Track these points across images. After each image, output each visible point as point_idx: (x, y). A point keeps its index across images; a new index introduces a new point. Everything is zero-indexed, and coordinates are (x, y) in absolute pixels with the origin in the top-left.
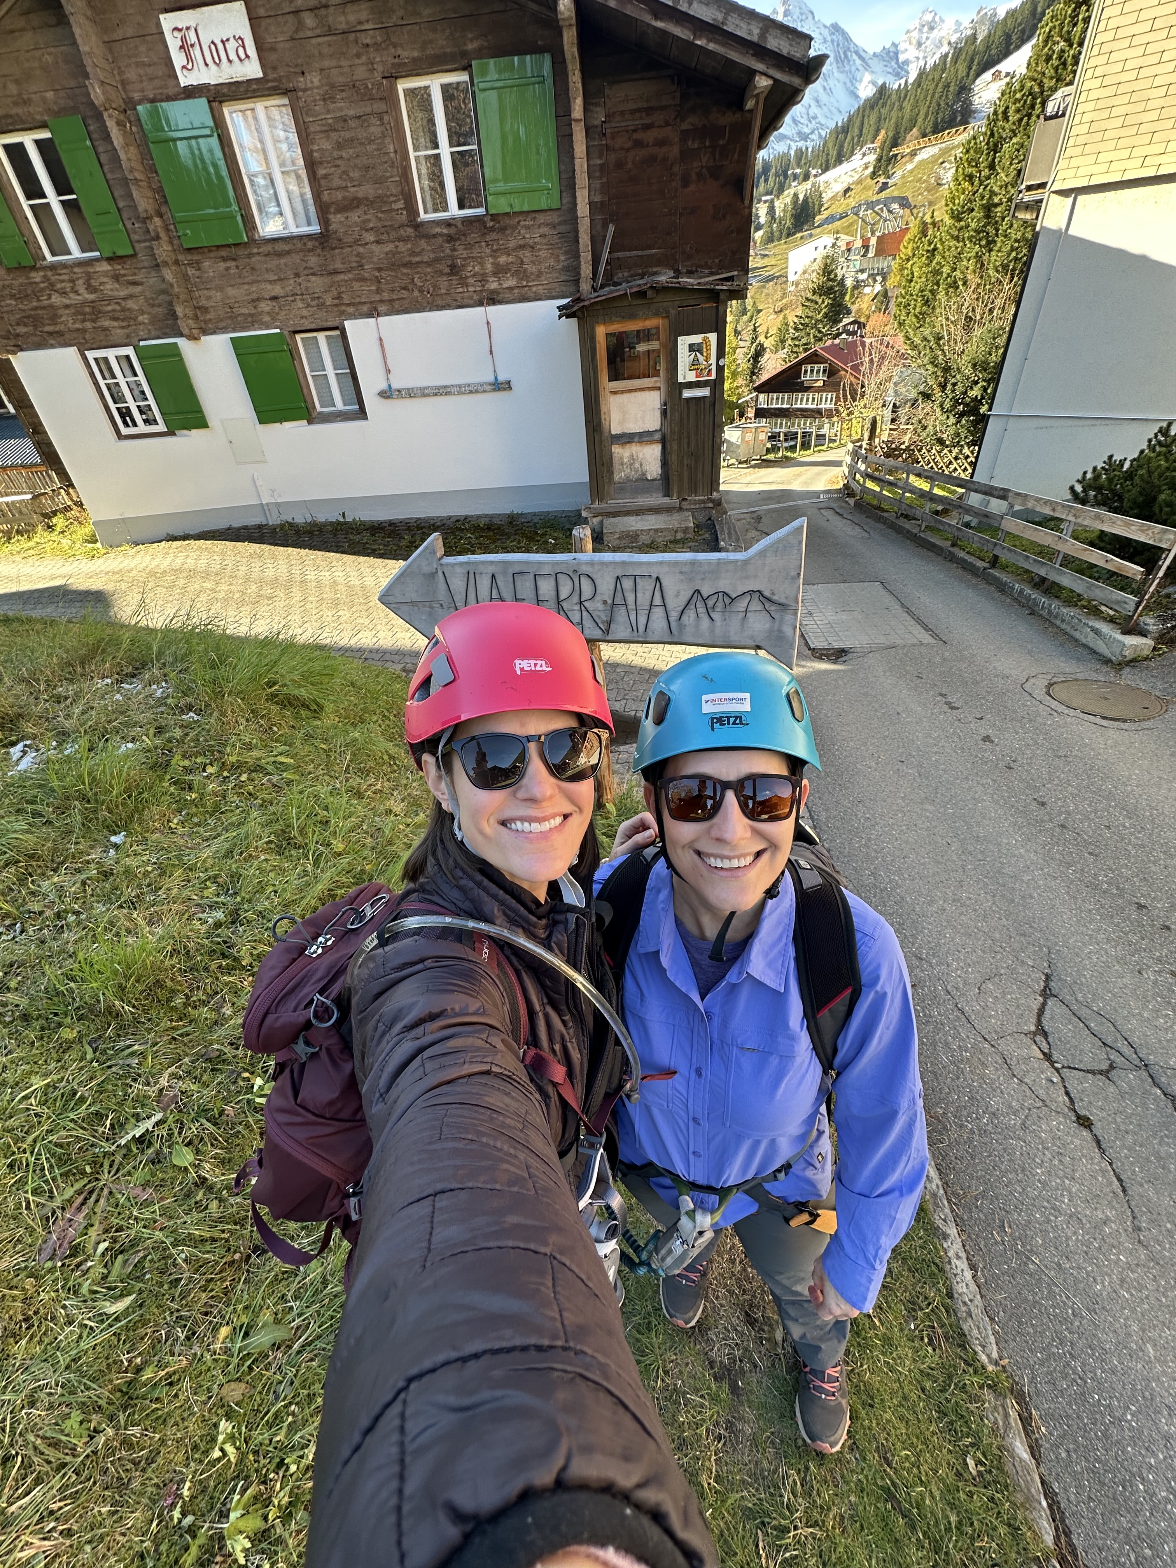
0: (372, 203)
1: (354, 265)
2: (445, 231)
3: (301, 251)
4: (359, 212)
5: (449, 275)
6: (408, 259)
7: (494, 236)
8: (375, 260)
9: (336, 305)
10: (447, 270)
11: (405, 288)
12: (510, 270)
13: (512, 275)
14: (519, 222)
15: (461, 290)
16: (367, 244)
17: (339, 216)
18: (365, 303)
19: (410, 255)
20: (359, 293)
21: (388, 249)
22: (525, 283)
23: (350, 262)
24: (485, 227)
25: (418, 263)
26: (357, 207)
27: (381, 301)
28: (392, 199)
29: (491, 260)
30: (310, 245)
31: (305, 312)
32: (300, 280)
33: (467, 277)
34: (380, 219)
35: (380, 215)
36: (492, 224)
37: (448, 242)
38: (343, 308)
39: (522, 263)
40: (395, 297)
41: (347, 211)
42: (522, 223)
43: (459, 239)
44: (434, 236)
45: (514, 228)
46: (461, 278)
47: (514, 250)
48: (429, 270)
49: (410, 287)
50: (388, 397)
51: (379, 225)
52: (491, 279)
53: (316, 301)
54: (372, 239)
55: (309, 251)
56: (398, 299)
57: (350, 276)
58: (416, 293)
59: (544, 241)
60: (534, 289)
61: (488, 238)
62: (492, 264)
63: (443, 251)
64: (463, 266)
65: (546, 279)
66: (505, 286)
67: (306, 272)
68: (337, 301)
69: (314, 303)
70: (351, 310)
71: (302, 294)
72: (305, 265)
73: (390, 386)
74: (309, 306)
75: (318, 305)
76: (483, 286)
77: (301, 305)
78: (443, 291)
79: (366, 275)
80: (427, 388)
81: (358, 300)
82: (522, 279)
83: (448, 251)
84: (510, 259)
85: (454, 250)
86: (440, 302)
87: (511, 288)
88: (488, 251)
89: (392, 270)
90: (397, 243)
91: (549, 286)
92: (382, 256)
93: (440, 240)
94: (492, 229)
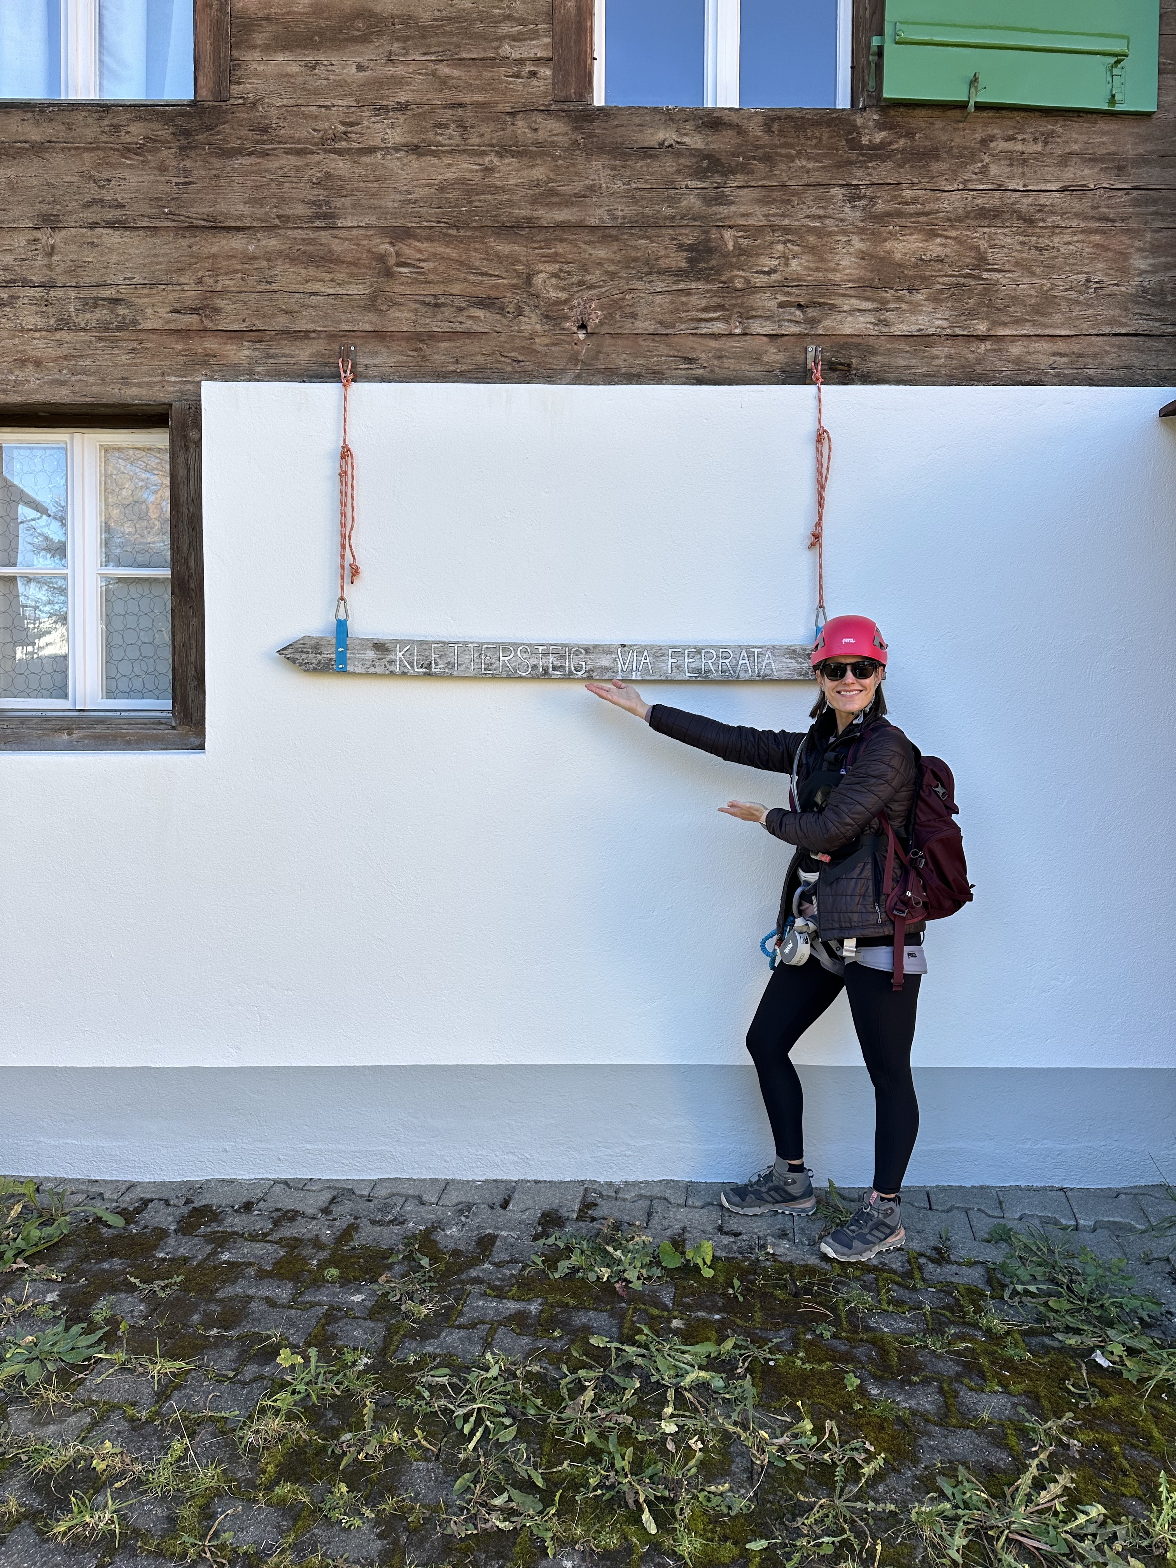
0: (424, 33)
1: (301, 210)
2: (695, 141)
3: (93, 147)
4: (368, 54)
5: (679, 274)
6: (524, 212)
7: (883, 172)
8: (390, 202)
9: (183, 333)
10: (680, 261)
11: (486, 303)
12: (927, 281)
13: (935, 299)
14: (984, 142)
15: (719, 327)
16: (371, 150)
17: (280, 58)
18: (306, 335)
19: (534, 202)
20: (293, 302)
21: (449, 175)
22: (982, 328)
23: (283, 200)
24: (854, 144)
25: (561, 226)
26: (364, 39)
27: (379, 335)
28: (506, 28)
29: (857, 244)
30: (136, 132)
31: (39, 346)
32: (57, 238)
33: (751, 289)
34: (444, 83)
35: (444, 70)
36: (879, 137)
37: (699, 174)
38: (211, 344)
39: (981, 262)
40: (437, 325)
41: (316, 47)
42: (1001, 145)
43: (744, 169)
44: (647, 153)
45: (966, 157)
46: (728, 288)
47: (954, 221)
48: (602, 253)
49: (511, 300)
50: (324, 668)
51: (437, 99)
52: (847, 304)
53: (102, 314)
54: (395, 137)
55: (127, 150)
56: (453, 335)
57: (273, 243)
58: (531, 323)
59: (1077, 206)
60: (1015, 350)
61: (858, 176)
62: (862, 255)
63: (672, 201)
64: (741, 251)
65: (1069, 321)
66: (899, 329)
67: (90, 215)
68: (192, 320)
69: (92, 317)
70: (243, 353)
71: (48, 286)
72: (94, 192)
73: (342, 627)
74: (64, 324)
75: (104, 327)
76: (813, 322)
77: (31, 320)
78: (644, 325)
79: (338, 247)
80: (508, 648)
81: (281, 322)
82: (972, 314)
83: (692, 202)
84: (935, 248)
85: (721, 200)
86: (621, 361)
87: (922, 339)
88: (852, 215)
89: (448, 240)
90: (491, 159)
91: (1075, 347)
92: (421, 193)
93: (669, 165)
94: (879, 152)
